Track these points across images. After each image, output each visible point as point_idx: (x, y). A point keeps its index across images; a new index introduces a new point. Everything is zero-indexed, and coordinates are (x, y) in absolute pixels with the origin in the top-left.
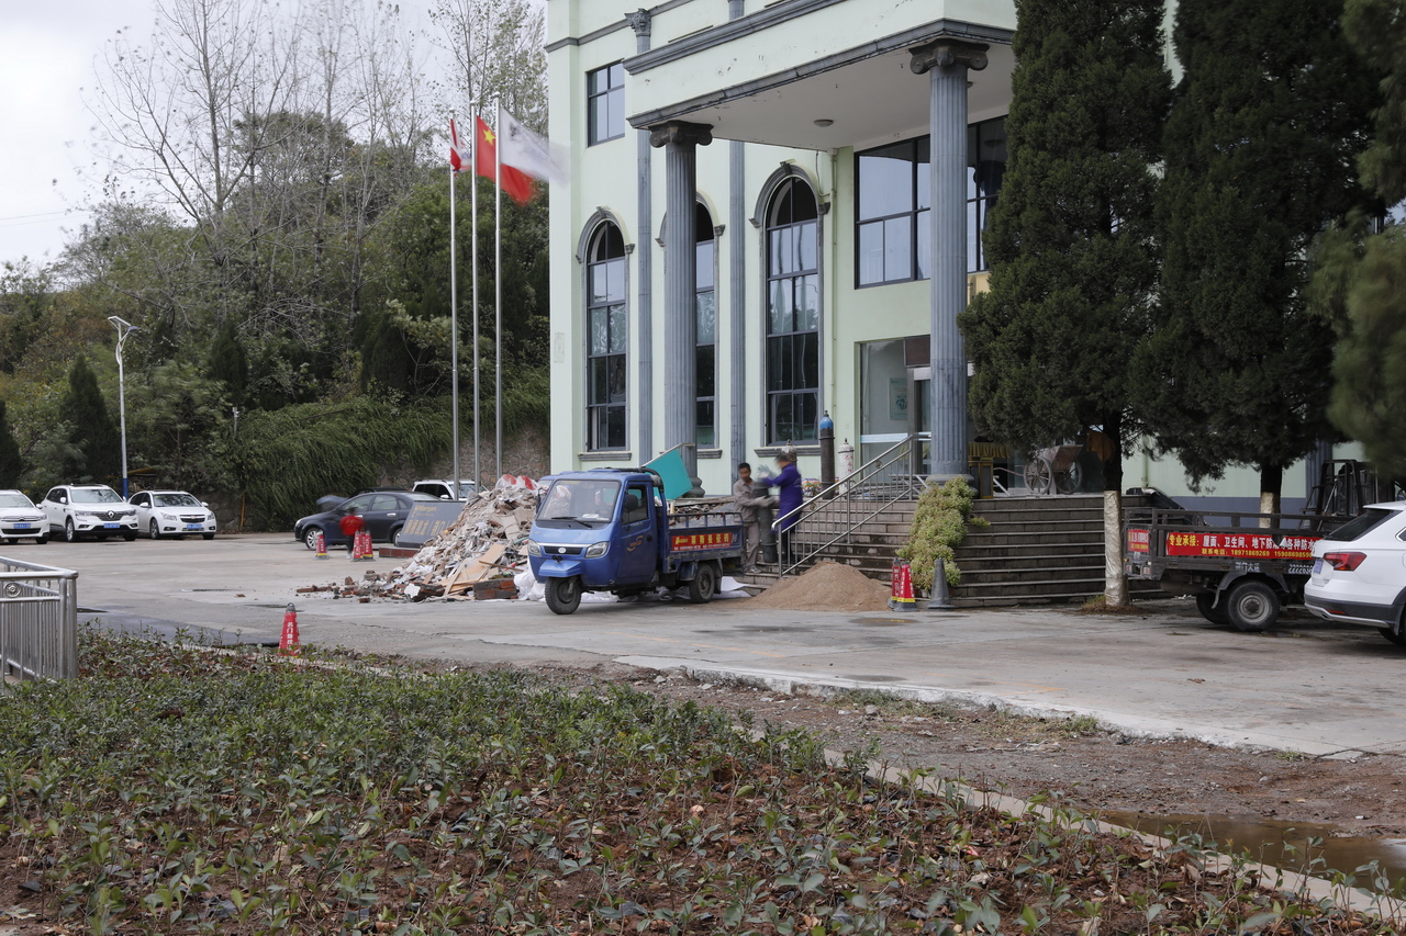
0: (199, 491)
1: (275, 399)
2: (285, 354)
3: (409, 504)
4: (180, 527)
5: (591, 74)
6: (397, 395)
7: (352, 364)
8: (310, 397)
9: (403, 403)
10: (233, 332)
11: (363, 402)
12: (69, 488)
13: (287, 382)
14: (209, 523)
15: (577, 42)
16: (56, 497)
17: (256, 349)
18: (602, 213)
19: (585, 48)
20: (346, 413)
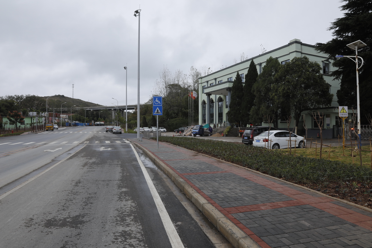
0: (165, 127)
1: (172, 118)
2: (173, 113)
3: (185, 128)
4: (163, 131)
5: (203, 86)
6: (185, 117)
7: (180, 114)
8: (176, 118)
9: (186, 118)
10: (168, 111)
11: (181, 118)
12: (152, 127)
13: (173, 116)
14: (166, 131)
15: (201, 83)
16: (151, 128)
17: (170, 112)
18: (204, 100)
19: (202, 84)
20: (180, 119)
